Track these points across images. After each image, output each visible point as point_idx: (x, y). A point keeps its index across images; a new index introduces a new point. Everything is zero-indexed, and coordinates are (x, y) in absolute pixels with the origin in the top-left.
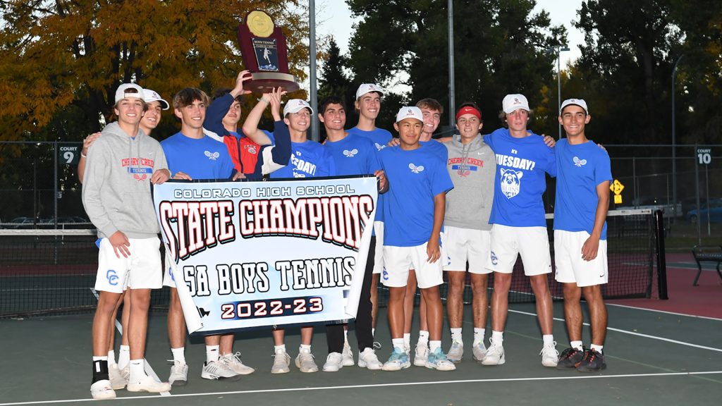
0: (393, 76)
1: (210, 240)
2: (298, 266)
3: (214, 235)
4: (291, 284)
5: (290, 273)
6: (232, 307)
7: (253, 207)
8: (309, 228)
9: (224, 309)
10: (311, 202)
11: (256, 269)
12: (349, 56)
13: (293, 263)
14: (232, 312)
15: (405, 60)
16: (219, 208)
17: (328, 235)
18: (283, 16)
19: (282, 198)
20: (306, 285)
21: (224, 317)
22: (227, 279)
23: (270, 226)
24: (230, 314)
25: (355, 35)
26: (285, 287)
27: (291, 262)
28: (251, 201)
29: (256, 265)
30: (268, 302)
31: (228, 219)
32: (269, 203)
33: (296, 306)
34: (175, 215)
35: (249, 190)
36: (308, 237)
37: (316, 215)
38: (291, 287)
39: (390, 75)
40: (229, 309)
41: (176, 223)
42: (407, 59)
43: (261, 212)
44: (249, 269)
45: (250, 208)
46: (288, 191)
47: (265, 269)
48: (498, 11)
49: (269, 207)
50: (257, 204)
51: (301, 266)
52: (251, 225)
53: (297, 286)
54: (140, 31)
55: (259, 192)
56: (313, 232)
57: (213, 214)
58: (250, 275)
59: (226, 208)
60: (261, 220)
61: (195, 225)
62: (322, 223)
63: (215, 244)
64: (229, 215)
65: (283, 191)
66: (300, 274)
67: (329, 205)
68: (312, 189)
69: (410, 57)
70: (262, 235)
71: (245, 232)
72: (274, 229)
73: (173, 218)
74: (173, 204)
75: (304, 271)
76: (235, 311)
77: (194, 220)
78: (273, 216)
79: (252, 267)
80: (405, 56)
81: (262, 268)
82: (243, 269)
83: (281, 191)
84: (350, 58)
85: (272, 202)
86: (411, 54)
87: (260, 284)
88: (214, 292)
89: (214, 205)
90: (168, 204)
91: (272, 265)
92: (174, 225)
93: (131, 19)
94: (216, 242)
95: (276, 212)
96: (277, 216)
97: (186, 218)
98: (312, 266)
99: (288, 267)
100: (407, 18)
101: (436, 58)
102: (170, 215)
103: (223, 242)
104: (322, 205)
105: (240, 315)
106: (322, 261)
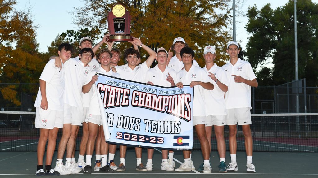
0: (266, 60)
1: (118, 104)
2: (154, 123)
3: (119, 102)
4: (150, 130)
5: (150, 125)
6: (122, 134)
7: (139, 94)
8: (162, 108)
9: (118, 134)
10: (164, 98)
11: (135, 120)
12: (246, 51)
13: (152, 122)
14: (121, 136)
15: (271, 53)
16: (123, 92)
17: (169, 111)
18: (220, 32)
19: (152, 93)
20: (157, 131)
21: (117, 137)
22: (122, 122)
23: (145, 104)
24: (120, 137)
25: (249, 42)
26: (147, 131)
27: (151, 121)
28: (139, 92)
29: (136, 119)
30: (138, 135)
31: (127, 97)
32: (146, 94)
33: (151, 140)
34: (104, 90)
35: (139, 87)
36: (161, 111)
37: (166, 103)
38: (150, 131)
39: (264, 59)
40: (120, 134)
41: (104, 93)
42: (272, 52)
43: (142, 97)
44: (132, 120)
45: (138, 94)
46: (156, 91)
47: (139, 121)
48: (316, 30)
49: (146, 96)
50: (141, 93)
51: (156, 123)
52: (137, 102)
53: (152, 131)
54: (161, 39)
55: (143, 89)
56: (163, 110)
57: (121, 94)
58: (132, 122)
59: (127, 92)
60: (142, 101)
61: (112, 96)
62: (168, 106)
63: (119, 106)
64: (127, 95)
65: (153, 91)
66: (155, 127)
67: (172, 98)
68: (166, 92)
69: (274, 51)
70: (141, 107)
71: (133, 104)
72: (146, 105)
73: (103, 91)
74: (104, 85)
75: (157, 126)
76: (123, 136)
77: (112, 94)
78: (147, 100)
79: (134, 119)
80: (272, 51)
81: (138, 121)
82: (130, 119)
83: (152, 90)
84: (246, 52)
85: (147, 94)
86: (274, 50)
87: (136, 127)
88: (115, 126)
89: (122, 90)
90: (102, 85)
91: (143, 120)
92: (103, 94)
93: (157, 34)
94: (120, 105)
95: (149, 99)
96: (148, 100)
97: (108, 93)
98: (161, 124)
99: (150, 123)
100: (273, 34)
101: (286, 51)
102: (102, 90)
103: (123, 106)
104: (169, 99)
105: (125, 138)
106: (165, 122)
